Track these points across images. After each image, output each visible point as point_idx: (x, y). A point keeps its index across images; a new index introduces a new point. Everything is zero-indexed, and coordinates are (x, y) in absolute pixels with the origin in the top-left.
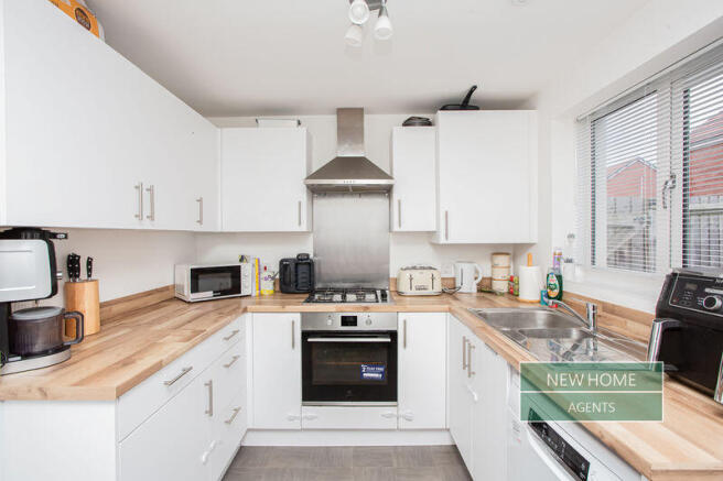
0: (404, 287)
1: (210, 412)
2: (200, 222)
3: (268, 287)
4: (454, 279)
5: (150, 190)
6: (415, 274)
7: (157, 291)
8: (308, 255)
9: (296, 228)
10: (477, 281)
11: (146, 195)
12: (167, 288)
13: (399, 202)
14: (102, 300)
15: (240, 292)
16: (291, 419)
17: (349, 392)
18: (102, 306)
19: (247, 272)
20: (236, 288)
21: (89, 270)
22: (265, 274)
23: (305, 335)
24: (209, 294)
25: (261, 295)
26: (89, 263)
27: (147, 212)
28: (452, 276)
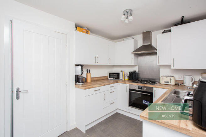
0: (161, 81)
1: (105, 100)
2: (110, 63)
3: (126, 78)
4: (183, 81)
5: (98, 58)
6: (164, 78)
7: (103, 77)
8: (136, 71)
9: (131, 64)
10: (193, 82)
11: (97, 58)
12: (106, 77)
13: (159, 56)
14: (91, 77)
15: (119, 79)
16: (126, 109)
17: (140, 106)
18: (91, 78)
19: (121, 74)
20: (118, 77)
21: (90, 71)
22: (126, 75)
23: (130, 89)
24: (112, 78)
25: (125, 80)
26: (90, 70)
27: (97, 62)
28: (182, 80)
